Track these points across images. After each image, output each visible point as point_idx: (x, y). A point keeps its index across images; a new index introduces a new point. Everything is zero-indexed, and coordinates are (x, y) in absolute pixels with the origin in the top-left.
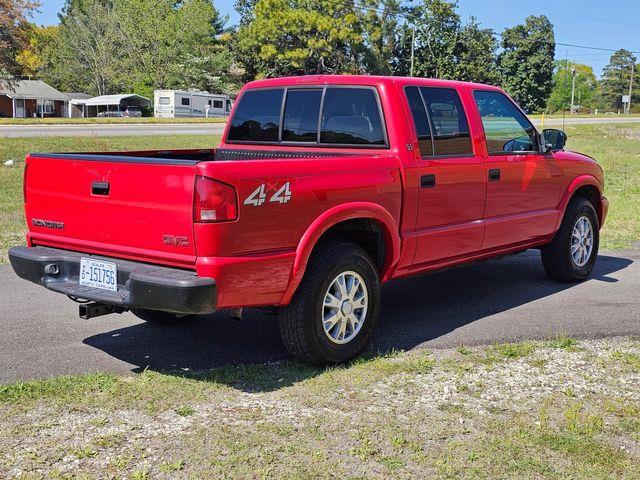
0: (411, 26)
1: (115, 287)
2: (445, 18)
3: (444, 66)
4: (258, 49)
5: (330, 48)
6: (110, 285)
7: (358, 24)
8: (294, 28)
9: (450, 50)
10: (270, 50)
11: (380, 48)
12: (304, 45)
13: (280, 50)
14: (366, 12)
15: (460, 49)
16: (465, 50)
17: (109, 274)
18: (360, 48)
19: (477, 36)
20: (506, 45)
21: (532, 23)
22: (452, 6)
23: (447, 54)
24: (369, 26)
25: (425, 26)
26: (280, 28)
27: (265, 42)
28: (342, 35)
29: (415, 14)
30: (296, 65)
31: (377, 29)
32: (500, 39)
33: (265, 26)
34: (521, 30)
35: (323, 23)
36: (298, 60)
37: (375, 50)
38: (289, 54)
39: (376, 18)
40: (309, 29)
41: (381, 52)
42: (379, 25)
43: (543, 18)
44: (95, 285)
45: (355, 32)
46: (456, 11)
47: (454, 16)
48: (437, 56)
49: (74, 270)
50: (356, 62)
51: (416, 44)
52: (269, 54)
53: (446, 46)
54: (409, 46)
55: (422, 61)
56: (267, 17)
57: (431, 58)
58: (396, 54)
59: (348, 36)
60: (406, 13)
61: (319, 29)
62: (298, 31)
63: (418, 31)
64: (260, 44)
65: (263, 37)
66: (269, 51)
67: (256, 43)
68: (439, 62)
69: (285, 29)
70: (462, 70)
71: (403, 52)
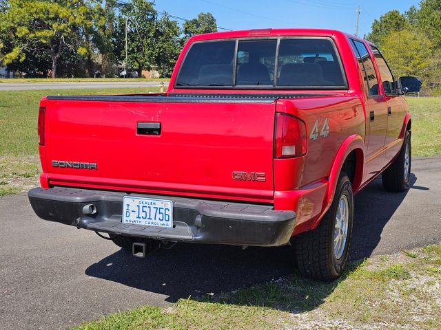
0: (123, 16)
1: (170, 224)
2: (147, 12)
3: (148, 44)
4: (14, 30)
5: (69, 30)
6: (164, 222)
7: (88, 13)
8: (41, 15)
9: (151, 34)
10: (25, 30)
11: (104, 31)
12: (49, 27)
13: (31, 30)
14: (94, 5)
15: (158, 34)
16: (162, 34)
17: (162, 211)
18: (90, 31)
19: (169, 25)
20: (186, 32)
21: (202, 17)
22: (151, 4)
23: (149, 37)
24: (97, 16)
25: (133, 17)
26: (31, 14)
27: (20, 25)
28: (78, 21)
29: (127, 8)
30: (44, 42)
31: (103, 18)
32: (182, 28)
33: (19, 13)
34: (195, 22)
35: (63, 12)
36: (45, 38)
37: (101, 32)
38: (38, 34)
39: (101, 10)
40: (53, 16)
41: (105, 34)
42: (103, 15)
43: (209, 15)
44: (144, 222)
45: (87, 19)
46: (155, 8)
47: (153, 11)
48: (143, 38)
49: (116, 209)
50: (87, 40)
51: (128, 29)
52: (23, 33)
53: (148, 32)
54: (123, 30)
55: (133, 41)
56: (20, 6)
57: (139, 39)
58: (114, 35)
59: (82, 22)
60: (121, 8)
61: (61, 16)
62: (45, 17)
63: (129, 20)
64: (16, 26)
65: (18, 20)
66: (22, 31)
67: (12, 25)
68: (145, 42)
69: (35, 16)
70: (160, 48)
71: (119, 34)
